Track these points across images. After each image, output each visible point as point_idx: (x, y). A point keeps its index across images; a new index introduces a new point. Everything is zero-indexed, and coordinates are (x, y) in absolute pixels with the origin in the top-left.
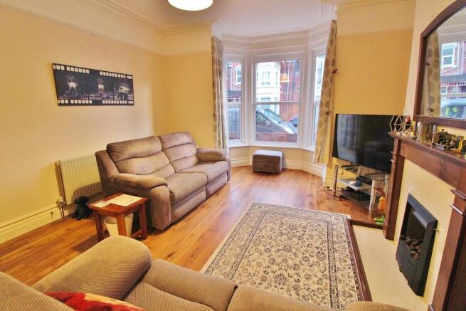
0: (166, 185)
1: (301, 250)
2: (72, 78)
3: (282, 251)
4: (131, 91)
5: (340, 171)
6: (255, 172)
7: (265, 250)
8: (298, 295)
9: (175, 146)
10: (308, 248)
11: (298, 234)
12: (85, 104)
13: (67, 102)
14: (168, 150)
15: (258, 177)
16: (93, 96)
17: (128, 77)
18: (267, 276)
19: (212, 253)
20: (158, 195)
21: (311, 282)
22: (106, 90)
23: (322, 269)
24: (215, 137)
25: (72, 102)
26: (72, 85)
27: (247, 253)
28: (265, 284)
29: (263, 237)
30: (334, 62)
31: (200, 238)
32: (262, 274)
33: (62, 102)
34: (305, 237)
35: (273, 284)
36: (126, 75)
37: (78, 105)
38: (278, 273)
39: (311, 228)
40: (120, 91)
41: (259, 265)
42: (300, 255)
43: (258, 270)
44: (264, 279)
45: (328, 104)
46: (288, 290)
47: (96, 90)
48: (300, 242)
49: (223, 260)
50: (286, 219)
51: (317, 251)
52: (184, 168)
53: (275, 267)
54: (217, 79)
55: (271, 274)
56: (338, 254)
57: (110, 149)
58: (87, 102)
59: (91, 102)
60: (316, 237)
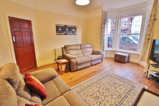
0: (76, 59)
1: (113, 92)
2: (60, 28)
3: (105, 90)
4: (76, 30)
5: (151, 66)
6: (115, 61)
7: (99, 87)
8: (100, 105)
9: (85, 48)
10: (116, 92)
11: (116, 86)
12: (63, 35)
13: (58, 34)
14: (83, 49)
15: (115, 63)
16: (65, 32)
17: (75, 27)
18: (93, 95)
19: (82, 82)
20: (72, 61)
21: (108, 103)
22: (68, 31)
23: (116, 101)
24: (100, 46)
25: (60, 34)
26: (60, 29)
27: (92, 86)
28: (91, 97)
29: (101, 83)
30: (155, 15)
31: (82, 77)
32: (92, 93)
33: (57, 34)
34: (118, 88)
35: (93, 98)
36: (75, 26)
37: (61, 35)
38: (98, 95)
39: (123, 86)
40: (72, 31)
41: (93, 91)
42: (111, 93)
43: (92, 92)
44: (92, 95)
45: (149, 35)
46: (97, 102)
47: (66, 31)
48: (114, 89)
49: (83, 85)
50: (115, 80)
51: (119, 95)
52: (86, 55)
53: (98, 93)
54: (103, 26)
55: (95, 95)
56: (128, 99)
57: (65, 47)
58: (63, 34)
59: (64, 34)
60: (123, 90)
